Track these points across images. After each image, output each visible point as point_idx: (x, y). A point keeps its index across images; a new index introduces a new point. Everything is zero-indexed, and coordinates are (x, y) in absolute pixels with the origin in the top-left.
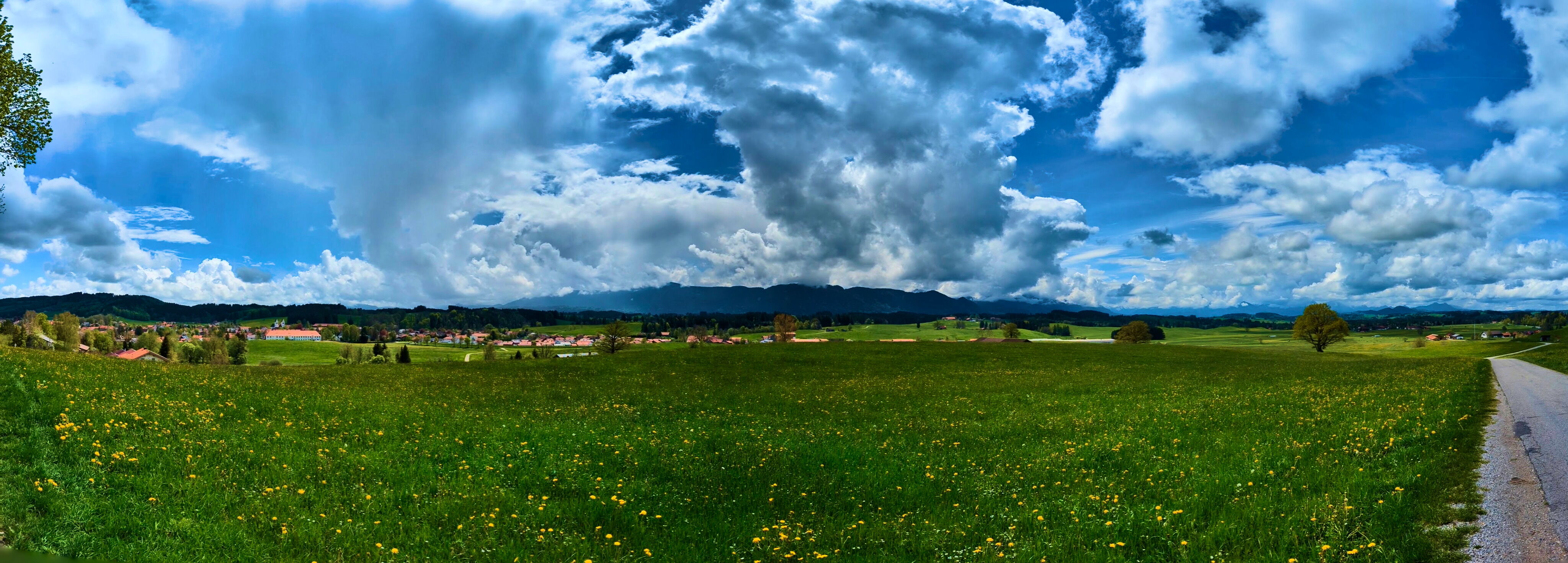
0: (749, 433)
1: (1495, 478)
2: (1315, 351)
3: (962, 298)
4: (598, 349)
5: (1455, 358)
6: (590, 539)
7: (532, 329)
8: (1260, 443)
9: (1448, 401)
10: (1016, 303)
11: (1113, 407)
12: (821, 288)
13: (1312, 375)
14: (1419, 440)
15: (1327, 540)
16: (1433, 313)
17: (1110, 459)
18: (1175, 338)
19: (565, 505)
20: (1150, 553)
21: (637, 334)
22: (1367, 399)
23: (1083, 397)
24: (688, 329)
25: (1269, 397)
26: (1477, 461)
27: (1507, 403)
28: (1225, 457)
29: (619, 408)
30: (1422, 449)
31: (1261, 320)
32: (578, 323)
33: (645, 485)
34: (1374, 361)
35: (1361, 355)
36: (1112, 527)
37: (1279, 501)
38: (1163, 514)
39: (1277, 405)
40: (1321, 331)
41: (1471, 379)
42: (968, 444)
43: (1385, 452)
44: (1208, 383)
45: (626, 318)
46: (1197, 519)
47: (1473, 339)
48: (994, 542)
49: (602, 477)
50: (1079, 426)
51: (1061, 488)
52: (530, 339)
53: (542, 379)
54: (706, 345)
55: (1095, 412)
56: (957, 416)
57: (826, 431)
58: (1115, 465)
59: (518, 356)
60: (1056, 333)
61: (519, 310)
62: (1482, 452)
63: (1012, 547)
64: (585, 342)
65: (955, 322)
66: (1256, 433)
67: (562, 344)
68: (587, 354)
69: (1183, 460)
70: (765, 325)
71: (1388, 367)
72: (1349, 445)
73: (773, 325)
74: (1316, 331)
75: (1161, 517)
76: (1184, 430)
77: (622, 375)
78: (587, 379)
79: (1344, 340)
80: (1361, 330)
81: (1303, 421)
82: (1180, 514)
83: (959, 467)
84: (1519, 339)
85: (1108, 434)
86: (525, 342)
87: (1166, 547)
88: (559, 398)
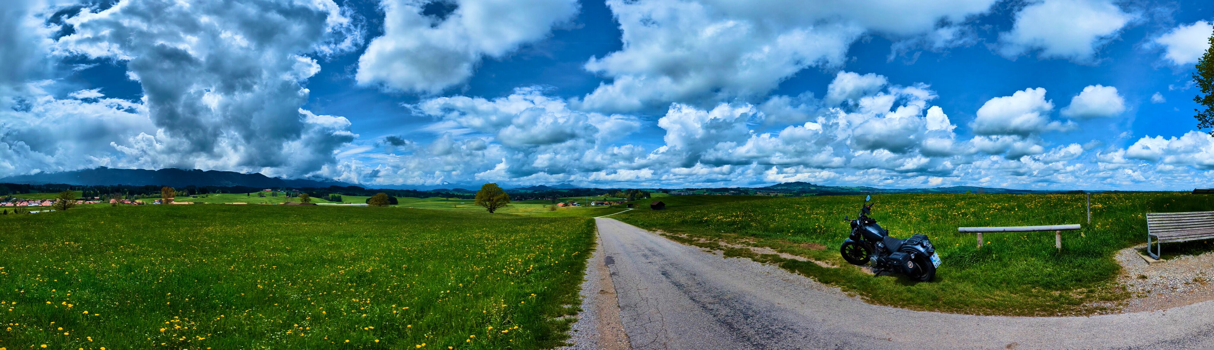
0: (151, 261)
1: (590, 290)
2: (488, 212)
3: (276, 178)
4: (56, 208)
5: (574, 218)
6: (46, 330)
7: (14, 195)
8: (454, 267)
9: (567, 244)
10: (308, 181)
11: (367, 245)
12: (190, 171)
13: (486, 227)
14: (548, 267)
15: (491, 324)
16: (562, 189)
17: (365, 277)
18: (404, 204)
19: (29, 308)
20: (389, 333)
21: (79, 198)
22: (519, 241)
23: (349, 239)
24: (111, 195)
25: (460, 240)
26: (580, 280)
27: (602, 245)
28: (433, 275)
29: (68, 245)
30: (549, 272)
31: (456, 193)
32: (43, 192)
33: (86, 294)
34: (525, 219)
35: (517, 215)
36: (366, 318)
37: (465, 302)
38: (397, 309)
39: (465, 245)
40: (492, 200)
41: (582, 230)
42: (281, 268)
43: (527, 274)
44: (424, 232)
45: (73, 188)
46: (417, 312)
47: (586, 206)
48: (299, 327)
49: (56, 289)
50: (347, 257)
51: (336, 294)
52: (13, 202)
53: (19, 227)
54: (121, 205)
55: (356, 249)
56: (275, 250)
57: (197, 259)
58: (368, 280)
59: (5, 212)
60: (333, 200)
61: (5, 184)
62: (585, 274)
63: (308, 330)
64: (48, 203)
65: (271, 192)
66: (452, 262)
67: (33, 205)
68: (49, 211)
69: (409, 278)
70: (156, 193)
71: (533, 223)
72: (506, 269)
73: (161, 193)
74: (489, 200)
75: (395, 311)
76: (410, 260)
77: (70, 223)
78: (48, 226)
79: (507, 206)
80: (517, 200)
81: (480, 254)
82: (407, 310)
83: (277, 281)
84: (613, 206)
85: (364, 261)
86: (9, 204)
87: (398, 330)
88: (30, 239)
